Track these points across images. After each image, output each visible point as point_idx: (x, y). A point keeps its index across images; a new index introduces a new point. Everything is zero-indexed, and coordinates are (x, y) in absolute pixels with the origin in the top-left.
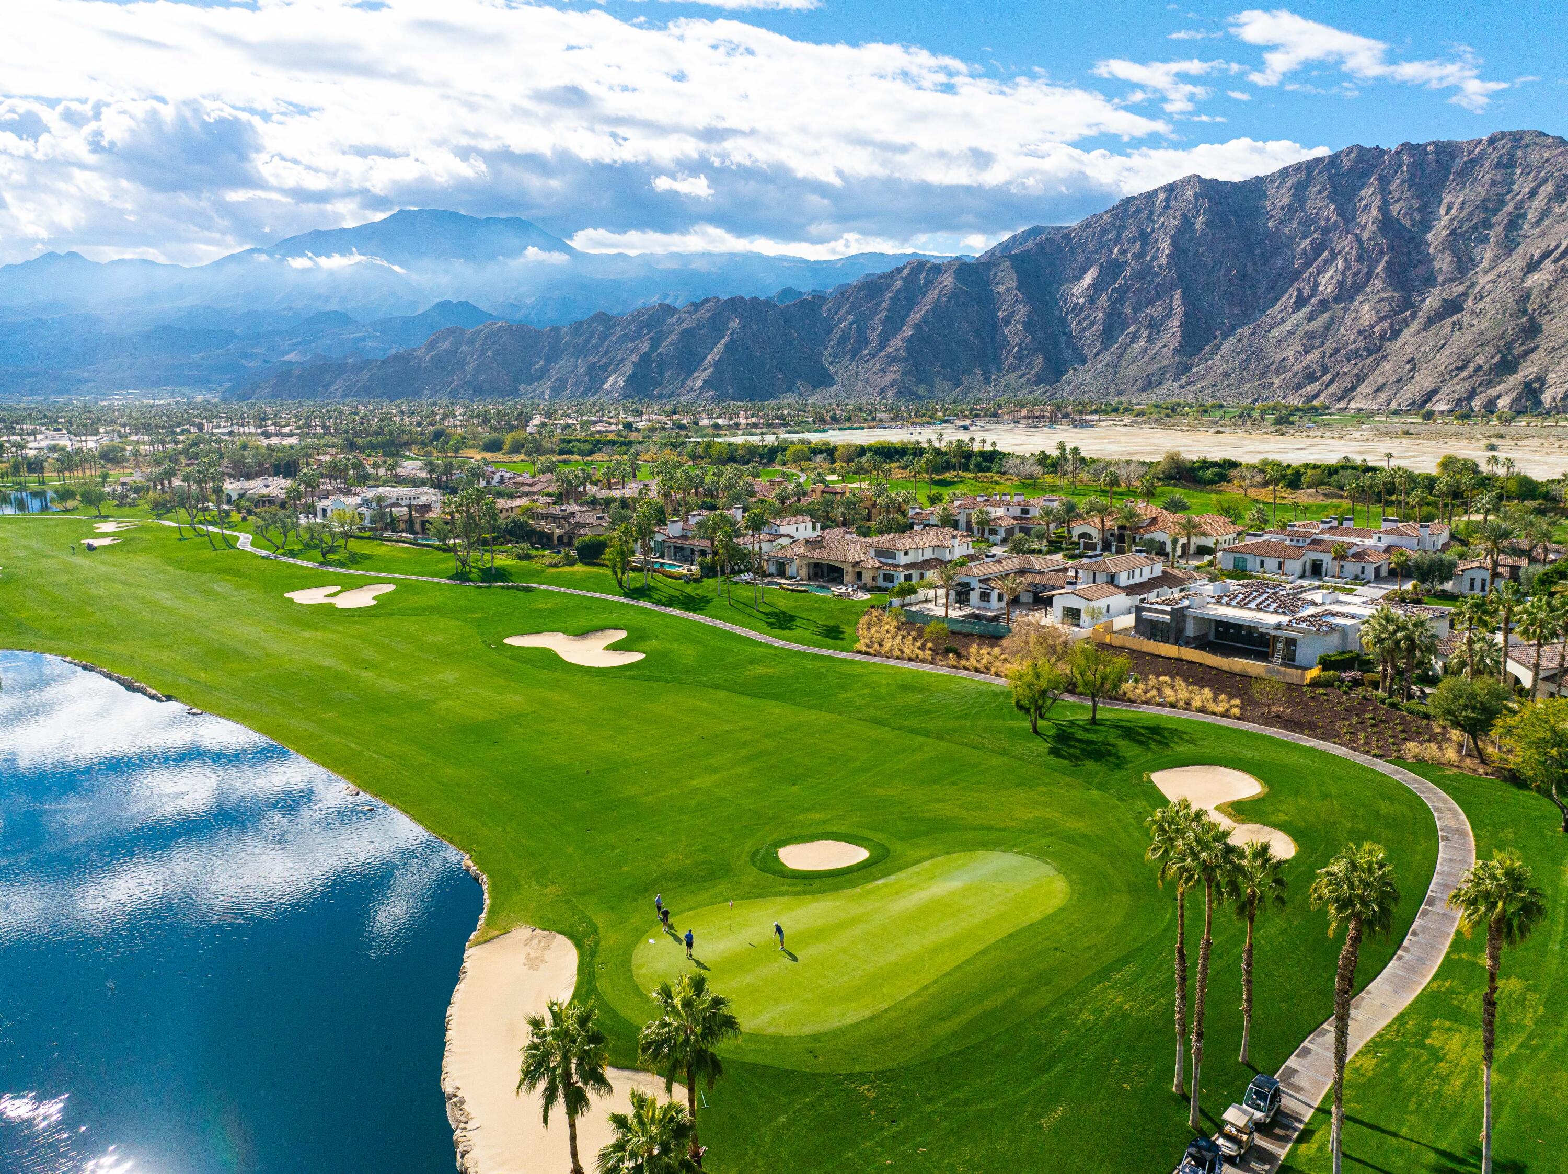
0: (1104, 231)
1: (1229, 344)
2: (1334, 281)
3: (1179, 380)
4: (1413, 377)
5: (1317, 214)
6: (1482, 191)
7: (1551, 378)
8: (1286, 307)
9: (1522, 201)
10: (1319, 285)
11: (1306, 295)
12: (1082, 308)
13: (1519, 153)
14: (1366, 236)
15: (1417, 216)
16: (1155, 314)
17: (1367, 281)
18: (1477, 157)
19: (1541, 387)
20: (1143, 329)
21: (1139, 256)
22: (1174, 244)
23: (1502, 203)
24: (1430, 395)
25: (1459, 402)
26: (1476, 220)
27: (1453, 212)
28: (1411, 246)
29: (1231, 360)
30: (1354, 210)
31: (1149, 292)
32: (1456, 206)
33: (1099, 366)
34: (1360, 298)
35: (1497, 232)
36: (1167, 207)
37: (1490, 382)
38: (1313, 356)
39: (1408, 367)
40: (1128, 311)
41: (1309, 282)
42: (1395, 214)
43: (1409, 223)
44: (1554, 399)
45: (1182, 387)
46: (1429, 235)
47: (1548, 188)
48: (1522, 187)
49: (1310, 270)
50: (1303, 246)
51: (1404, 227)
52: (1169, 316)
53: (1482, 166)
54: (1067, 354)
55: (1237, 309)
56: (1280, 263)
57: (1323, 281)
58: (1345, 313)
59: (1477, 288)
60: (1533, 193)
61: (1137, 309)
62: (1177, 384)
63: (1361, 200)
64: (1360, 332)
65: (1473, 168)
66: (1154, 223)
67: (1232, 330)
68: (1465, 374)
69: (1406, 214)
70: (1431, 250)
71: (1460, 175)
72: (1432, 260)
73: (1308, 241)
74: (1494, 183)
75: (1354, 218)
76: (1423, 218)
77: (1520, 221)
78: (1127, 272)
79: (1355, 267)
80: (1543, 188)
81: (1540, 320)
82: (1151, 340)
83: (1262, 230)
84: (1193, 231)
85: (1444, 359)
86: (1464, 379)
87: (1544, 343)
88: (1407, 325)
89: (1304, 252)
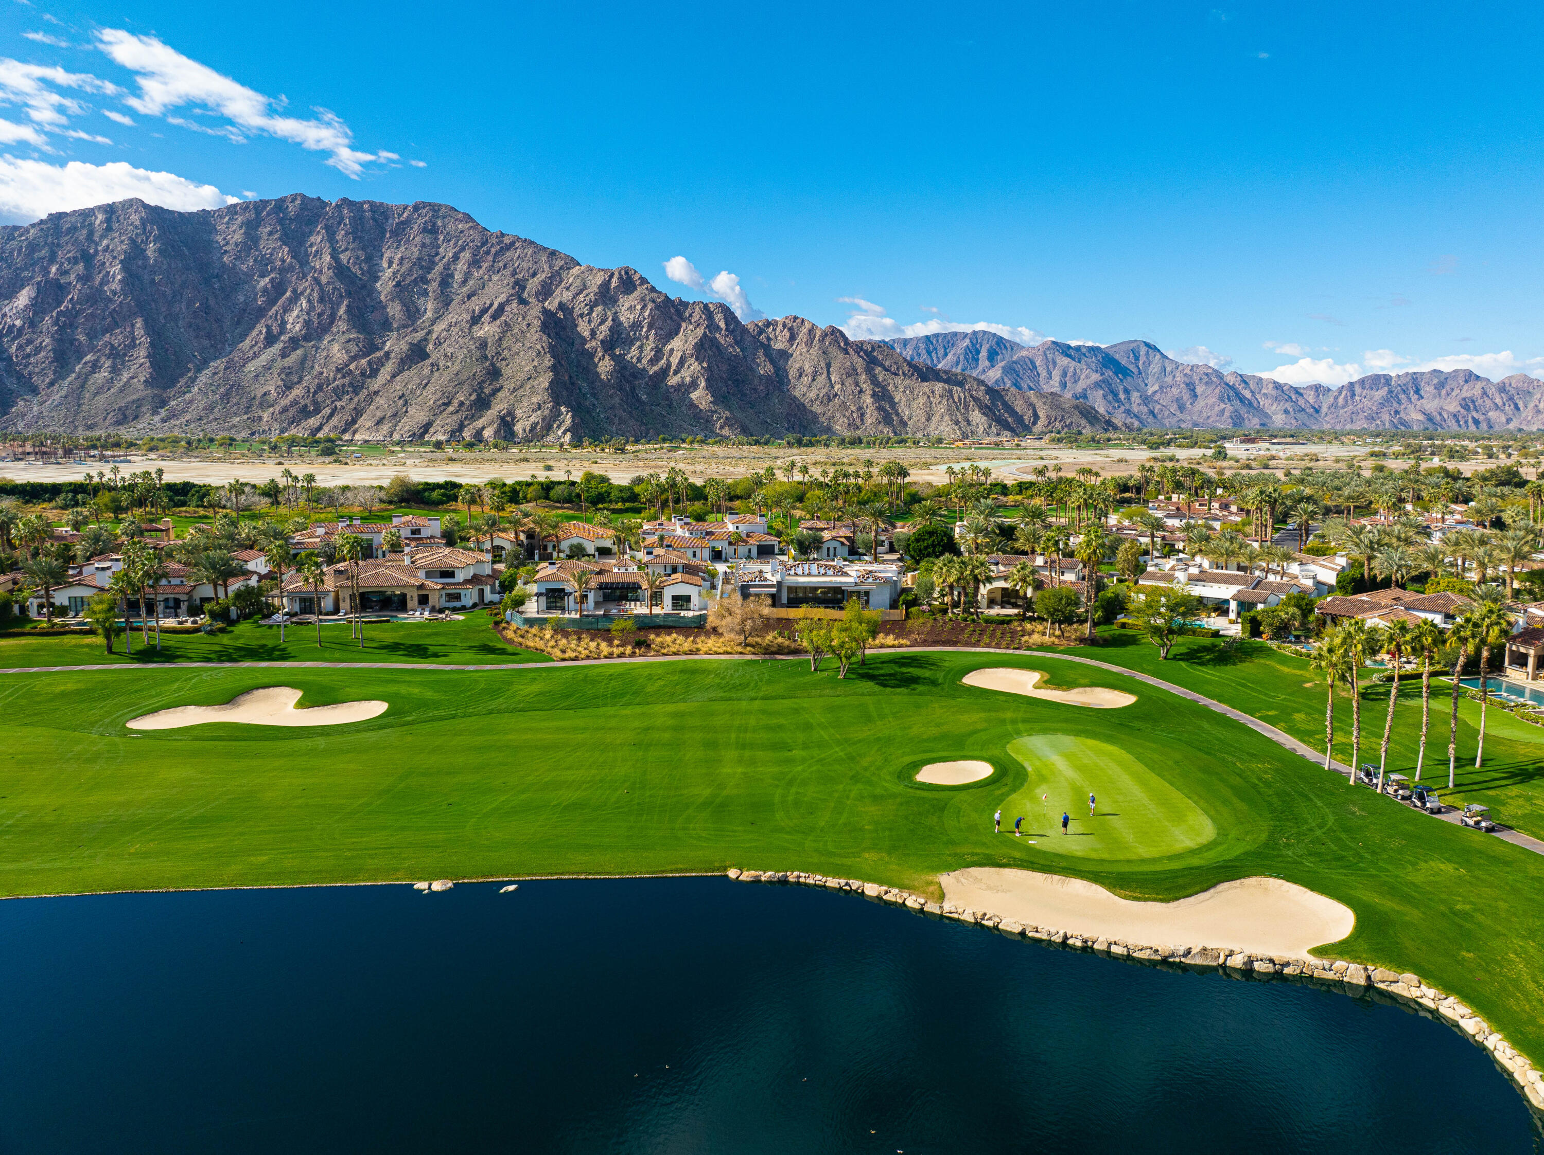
0: (33, 247)
1: (204, 377)
2: (301, 320)
3: (158, 413)
4: (407, 411)
5: (271, 254)
6: (415, 251)
7: (519, 413)
8: (256, 343)
9: (449, 263)
10: (286, 323)
11: (275, 332)
12: (21, 331)
13: (439, 223)
14: (324, 280)
15: (365, 267)
16: (116, 343)
17: (332, 322)
18: (407, 220)
19: (513, 420)
20: (103, 359)
21: (85, 278)
22: (125, 268)
23: (433, 264)
24: (427, 427)
25: (453, 433)
26: (415, 276)
27: (395, 266)
28: (364, 292)
29: (210, 393)
30: (307, 255)
31: (104, 319)
32: (396, 261)
33: (57, 397)
34: (328, 338)
35: (433, 287)
36: (109, 229)
37: (473, 416)
38: (297, 392)
39: (401, 402)
40: (82, 338)
41: (276, 319)
42: (345, 263)
43: (359, 273)
44: (524, 430)
45: (164, 421)
46: (378, 285)
47: (466, 255)
48: (447, 251)
49: (275, 308)
50: (262, 284)
51: (355, 275)
52: (133, 345)
53: (411, 229)
54: (11, 383)
55: (206, 342)
56: (242, 298)
57: (290, 318)
58: (316, 351)
59: (435, 336)
60: (456, 258)
61: (92, 335)
62: (157, 418)
63: (311, 246)
64: (338, 370)
65: (404, 229)
66: (97, 244)
67: (205, 363)
68: (451, 409)
69: (355, 264)
70: (383, 298)
71: (394, 234)
72: (385, 307)
73: (267, 280)
74: (423, 245)
75: (308, 262)
76: (370, 268)
77: (450, 281)
78: (74, 294)
79: (319, 308)
80: (462, 255)
81: (498, 365)
82: (115, 370)
83: (218, 264)
84: (146, 258)
85: (431, 395)
86: (452, 413)
87: (508, 385)
88: (383, 365)
89: (265, 290)
